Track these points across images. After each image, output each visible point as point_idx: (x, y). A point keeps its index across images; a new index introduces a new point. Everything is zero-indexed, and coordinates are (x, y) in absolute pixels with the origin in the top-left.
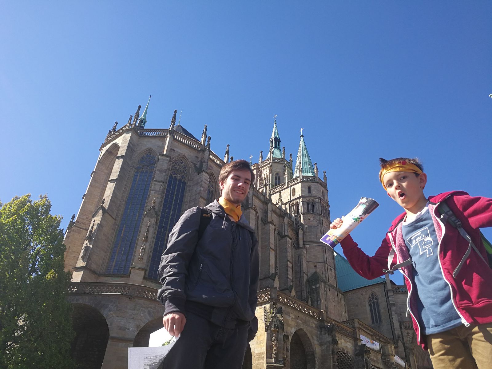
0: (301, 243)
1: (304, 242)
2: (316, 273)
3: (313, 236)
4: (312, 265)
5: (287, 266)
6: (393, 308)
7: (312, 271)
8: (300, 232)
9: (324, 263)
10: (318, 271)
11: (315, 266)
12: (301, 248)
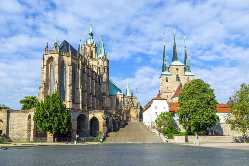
1: (102, 82)
2: (104, 92)
3: (104, 80)
4: (103, 90)
7: (103, 91)
9: (106, 89)
10: (105, 92)
11: (104, 90)
12: (101, 84)
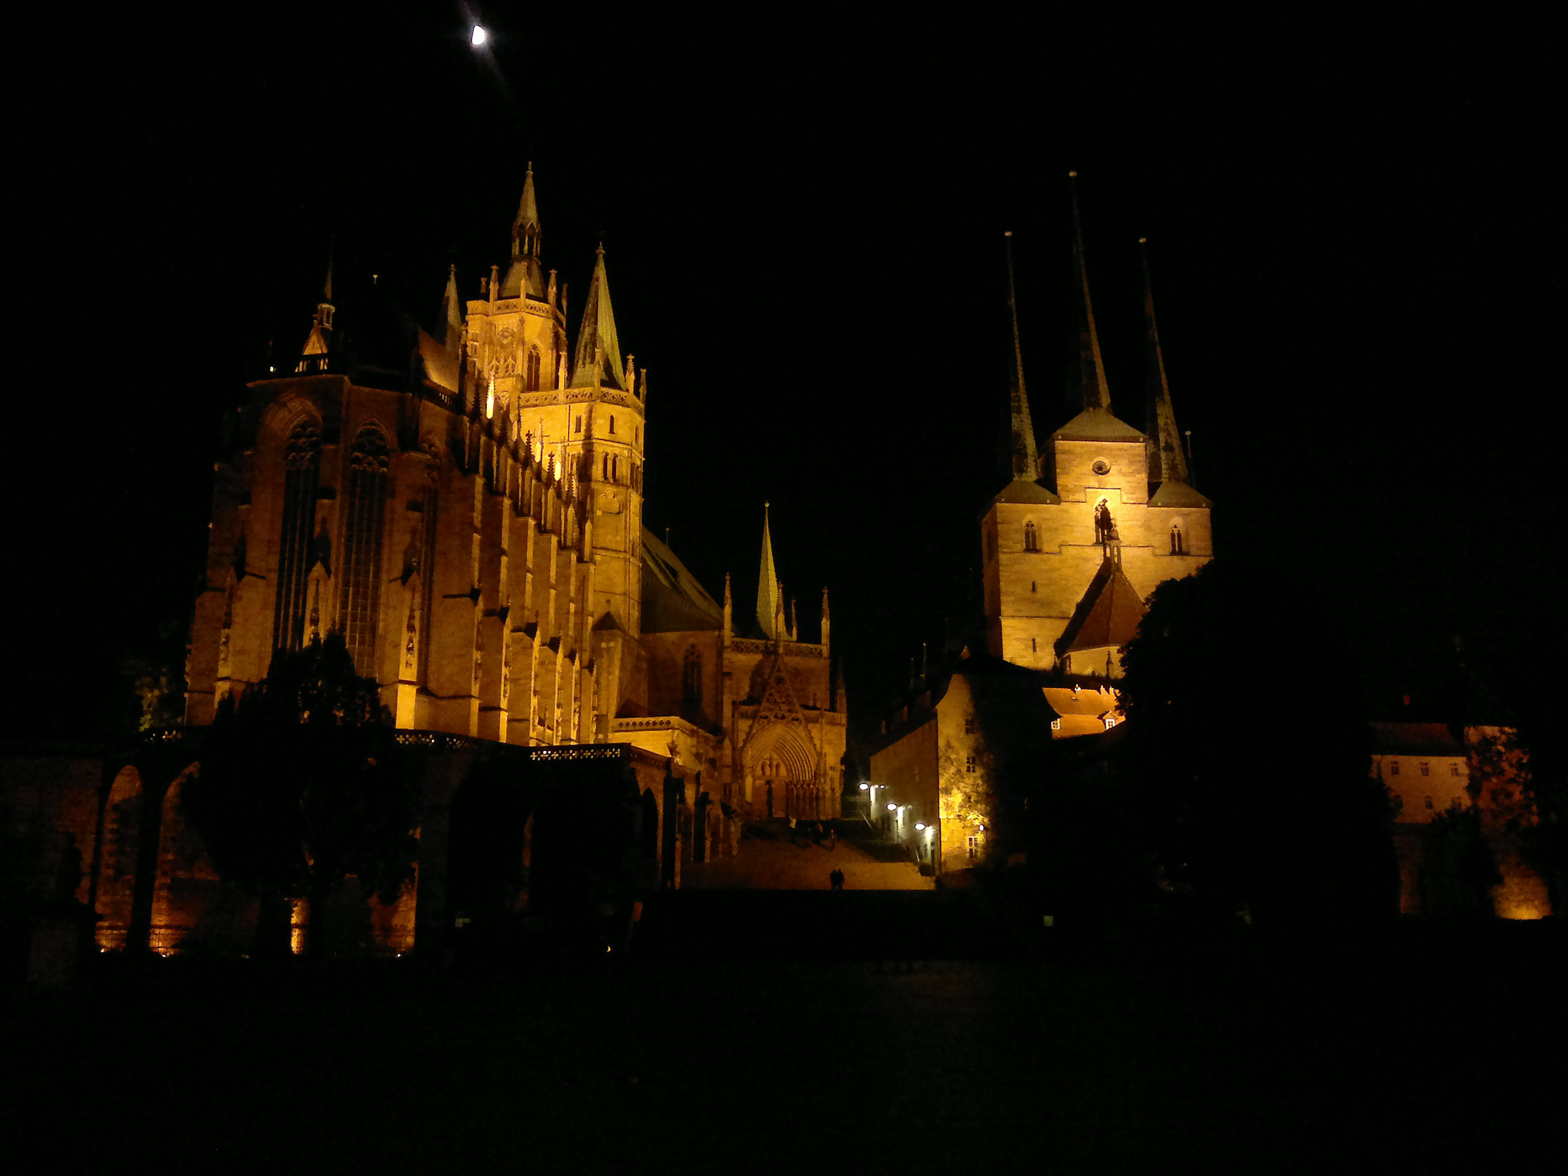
0: (587, 550)
1: (593, 547)
3: (609, 537)
4: (603, 598)
5: (568, 612)
6: (728, 683)
7: (603, 609)
8: (588, 526)
9: (625, 594)
10: (613, 611)
11: (609, 600)
12: (588, 562)
